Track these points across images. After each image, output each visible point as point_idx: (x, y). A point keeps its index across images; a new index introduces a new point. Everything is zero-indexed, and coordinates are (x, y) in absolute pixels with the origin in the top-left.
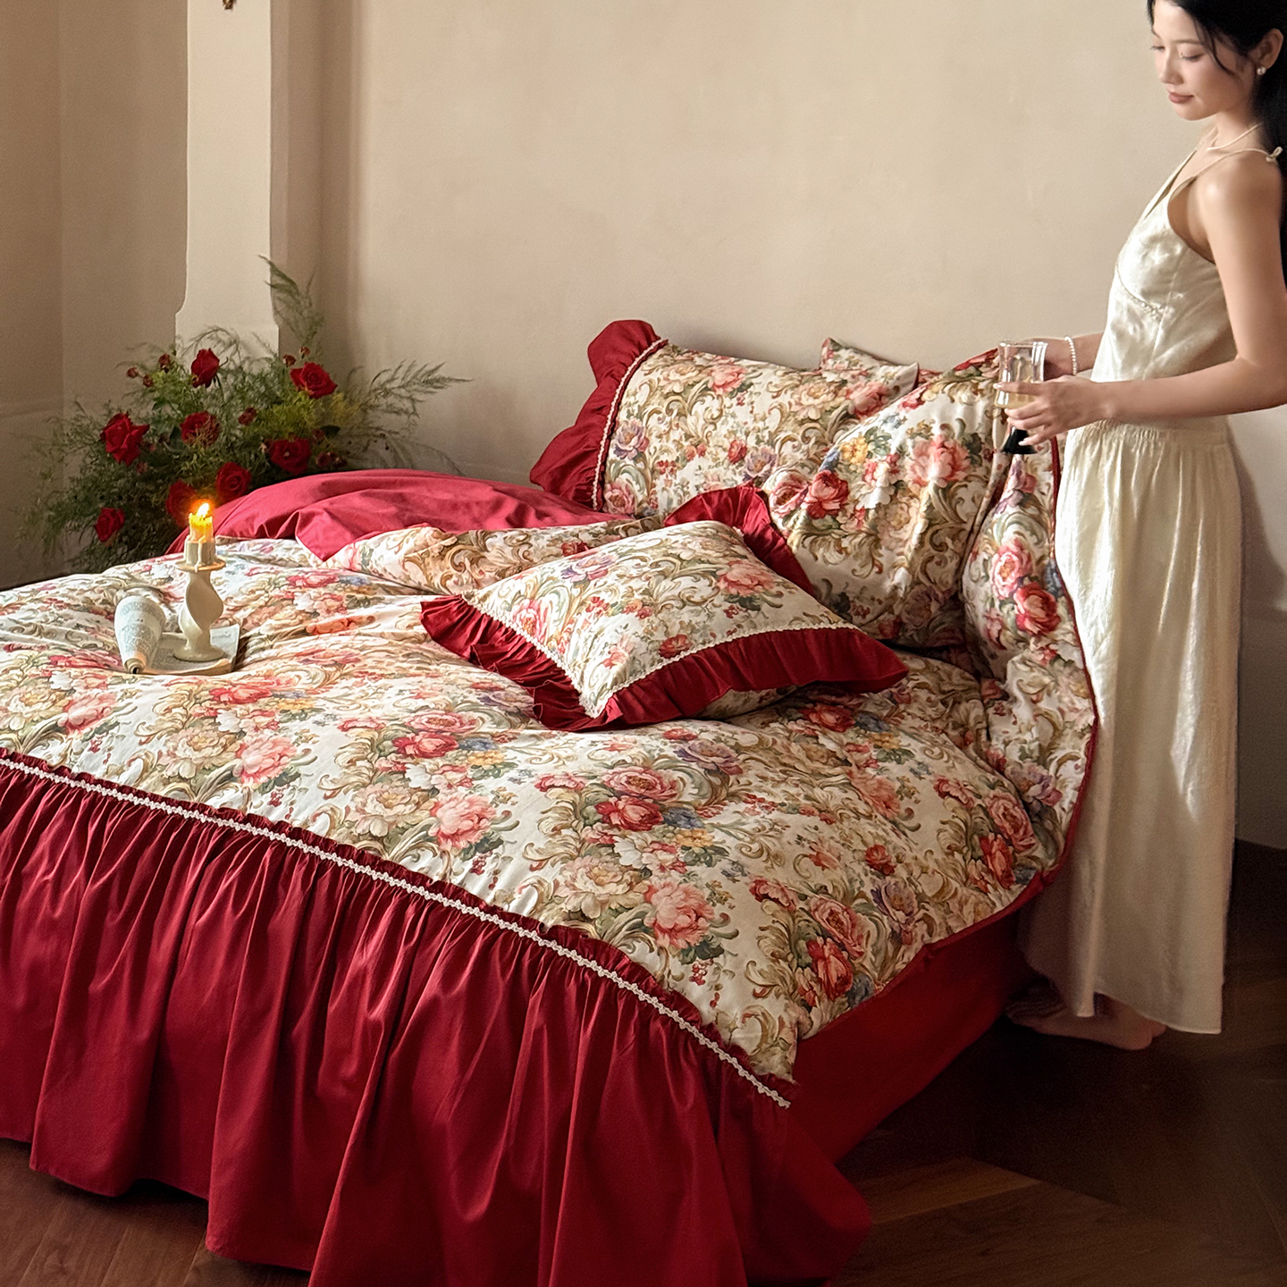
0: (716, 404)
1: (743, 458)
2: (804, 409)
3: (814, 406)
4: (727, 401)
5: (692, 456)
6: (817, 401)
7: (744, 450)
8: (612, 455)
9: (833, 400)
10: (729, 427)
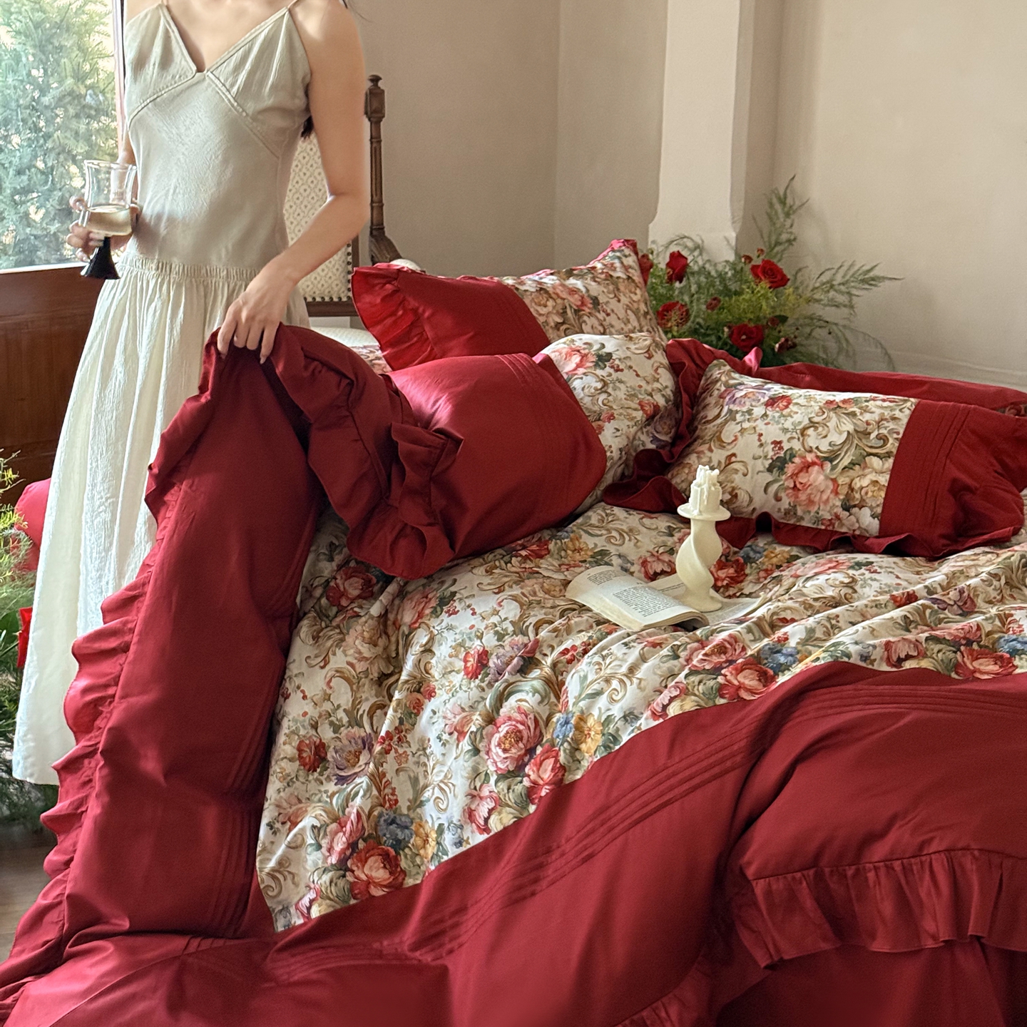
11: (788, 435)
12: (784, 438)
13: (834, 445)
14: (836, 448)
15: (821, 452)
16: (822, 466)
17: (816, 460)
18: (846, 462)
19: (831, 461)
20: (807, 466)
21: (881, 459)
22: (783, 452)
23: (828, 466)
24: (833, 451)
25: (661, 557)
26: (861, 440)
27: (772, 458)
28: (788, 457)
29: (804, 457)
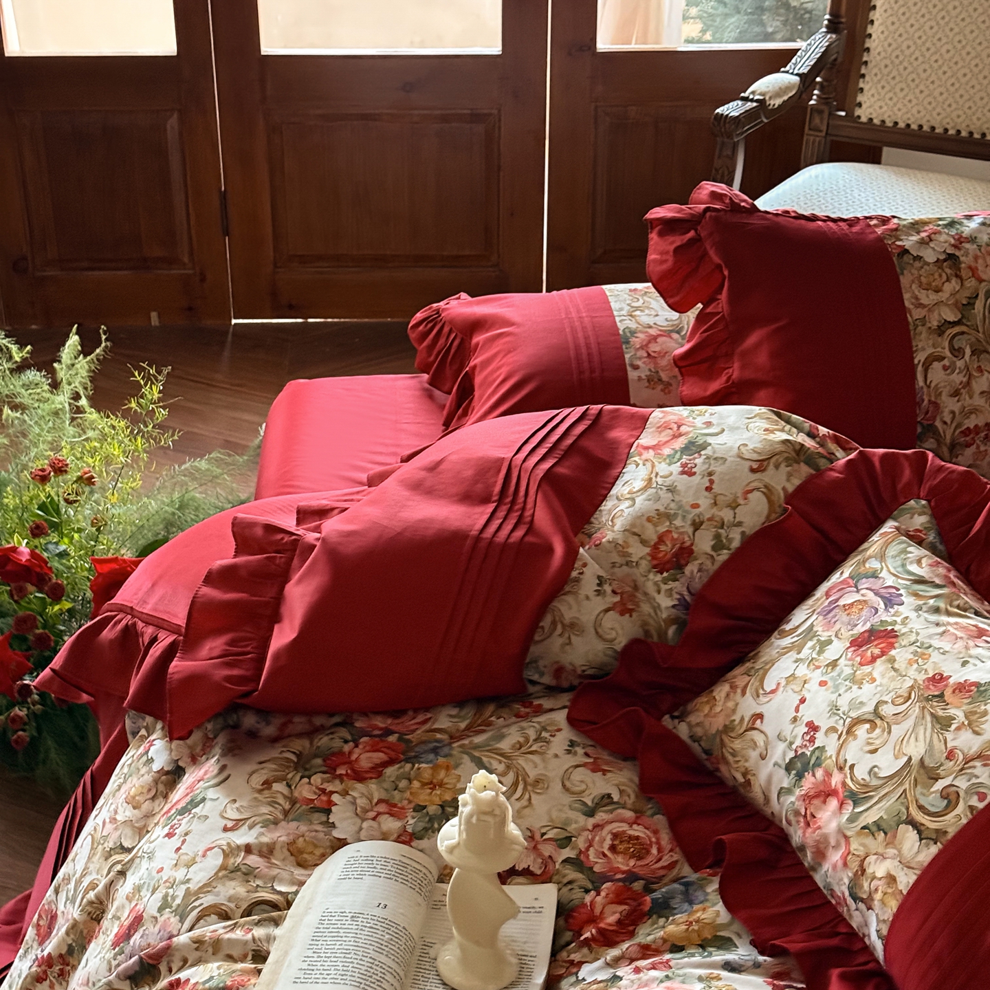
11: (831, 723)
12: (824, 724)
13: (875, 774)
14: (875, 782)
15: (852, 780)
16: (842, 805)
17: (840, 790)
18: (870, 818)
19: (856, 804)
20: (825, 793)
21: (921, 840)
22: (811, 749)
23: (849, 809)
24: (866, 786)
25: (539, 847)
26: (916, 785)
27: (796, 751)
28: (813, 760)
29: (829, 774)
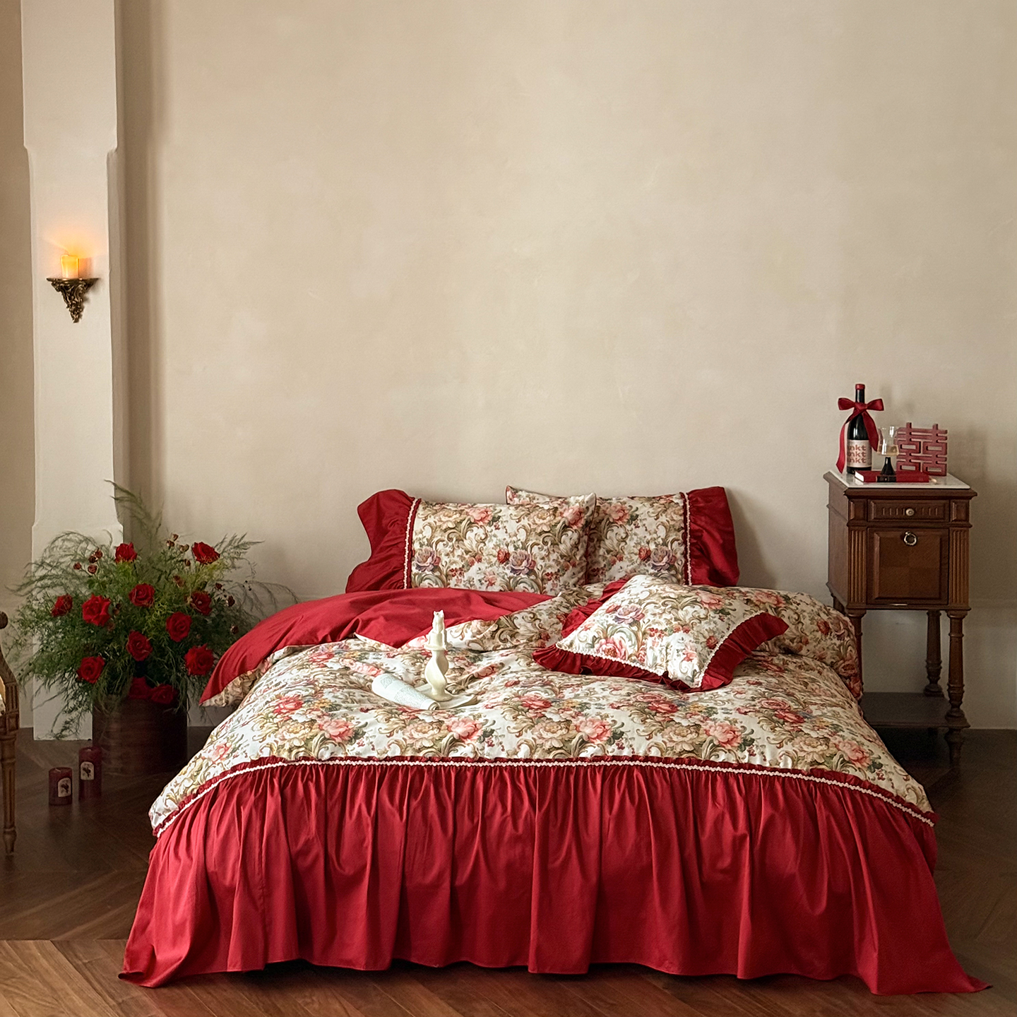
0: (481, 531)
1: (508, 559)
2: (539, 526)
3: (545, 524)
4: (488, 528)
5: (473, 563)
6: (545, 521)
7: (507, 555)
8: (414, 570)
9: (555, 518)
10: (494, 543)
